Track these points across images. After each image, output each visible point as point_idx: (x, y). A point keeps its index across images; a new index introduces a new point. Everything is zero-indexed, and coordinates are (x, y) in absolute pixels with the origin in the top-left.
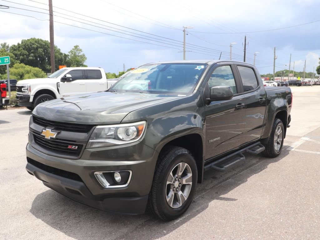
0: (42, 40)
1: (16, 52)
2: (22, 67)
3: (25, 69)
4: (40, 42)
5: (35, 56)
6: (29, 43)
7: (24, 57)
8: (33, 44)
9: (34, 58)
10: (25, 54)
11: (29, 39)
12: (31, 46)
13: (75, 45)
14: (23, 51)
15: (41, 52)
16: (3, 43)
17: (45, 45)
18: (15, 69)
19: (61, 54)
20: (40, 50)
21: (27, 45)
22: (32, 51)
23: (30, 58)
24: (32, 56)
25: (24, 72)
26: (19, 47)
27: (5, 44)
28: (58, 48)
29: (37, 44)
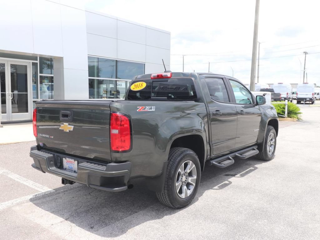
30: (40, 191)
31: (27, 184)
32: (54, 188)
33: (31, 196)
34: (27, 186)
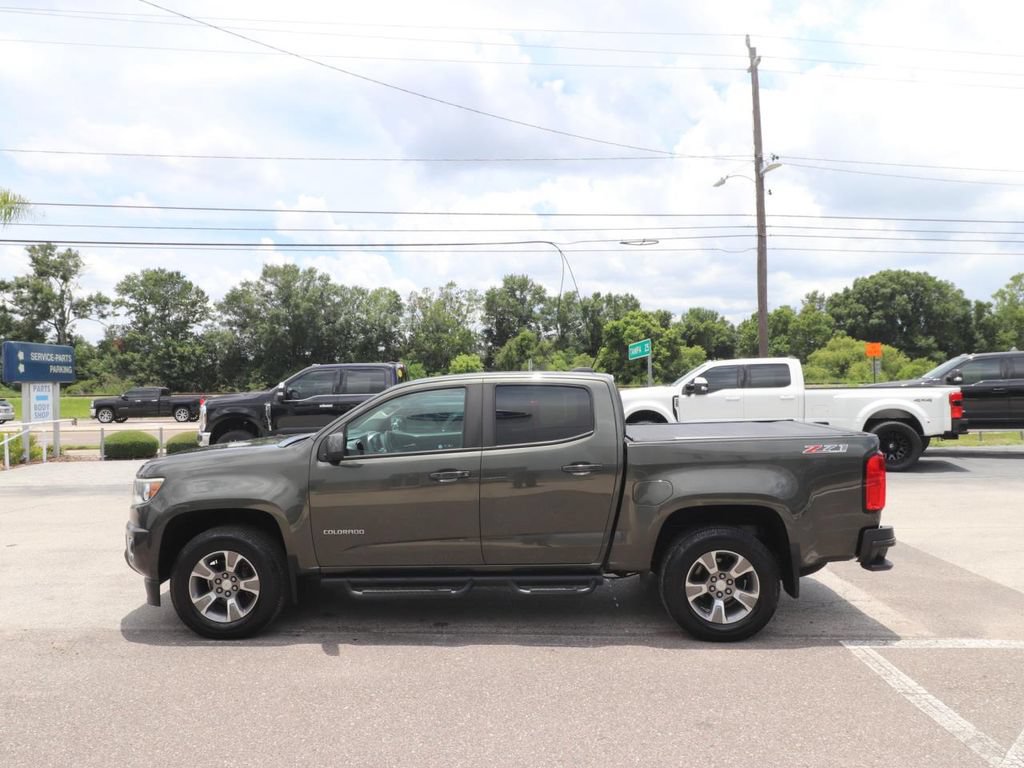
0: (908, 274)
1: (838, 310)
2: (847, 346)
3: (855, 348)
4: (902, 279)
5: (886, 316)
6: (871, 285)
7: (857, 320)
8: (883, 286)
9: (884, 321)
10: (860, 314)
11: (874, 274)
12: (877, 291)
13: (1015, 273)
14: (855, 305)
15: (904, 303)
16: (811, 292)
17: (917, 286)
18: (830, 352)
19: (967, 303)
20: (901, 299)
21: (868, 291)
22: (879, 303)
23: (871, 321)
24: (878, 317)
25: (848, 356)
26: (847, 298)
27: (815, 293)
28: (958, 287)
29: (894, 286)
30: (875, 649)
31: (905, 678)
32: (838, 648)
33: (896, 644)
34: (905, 672)
